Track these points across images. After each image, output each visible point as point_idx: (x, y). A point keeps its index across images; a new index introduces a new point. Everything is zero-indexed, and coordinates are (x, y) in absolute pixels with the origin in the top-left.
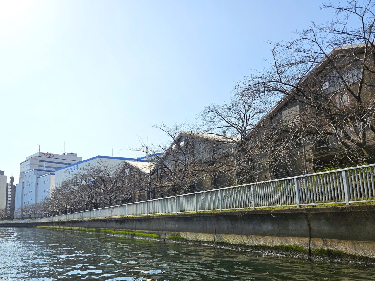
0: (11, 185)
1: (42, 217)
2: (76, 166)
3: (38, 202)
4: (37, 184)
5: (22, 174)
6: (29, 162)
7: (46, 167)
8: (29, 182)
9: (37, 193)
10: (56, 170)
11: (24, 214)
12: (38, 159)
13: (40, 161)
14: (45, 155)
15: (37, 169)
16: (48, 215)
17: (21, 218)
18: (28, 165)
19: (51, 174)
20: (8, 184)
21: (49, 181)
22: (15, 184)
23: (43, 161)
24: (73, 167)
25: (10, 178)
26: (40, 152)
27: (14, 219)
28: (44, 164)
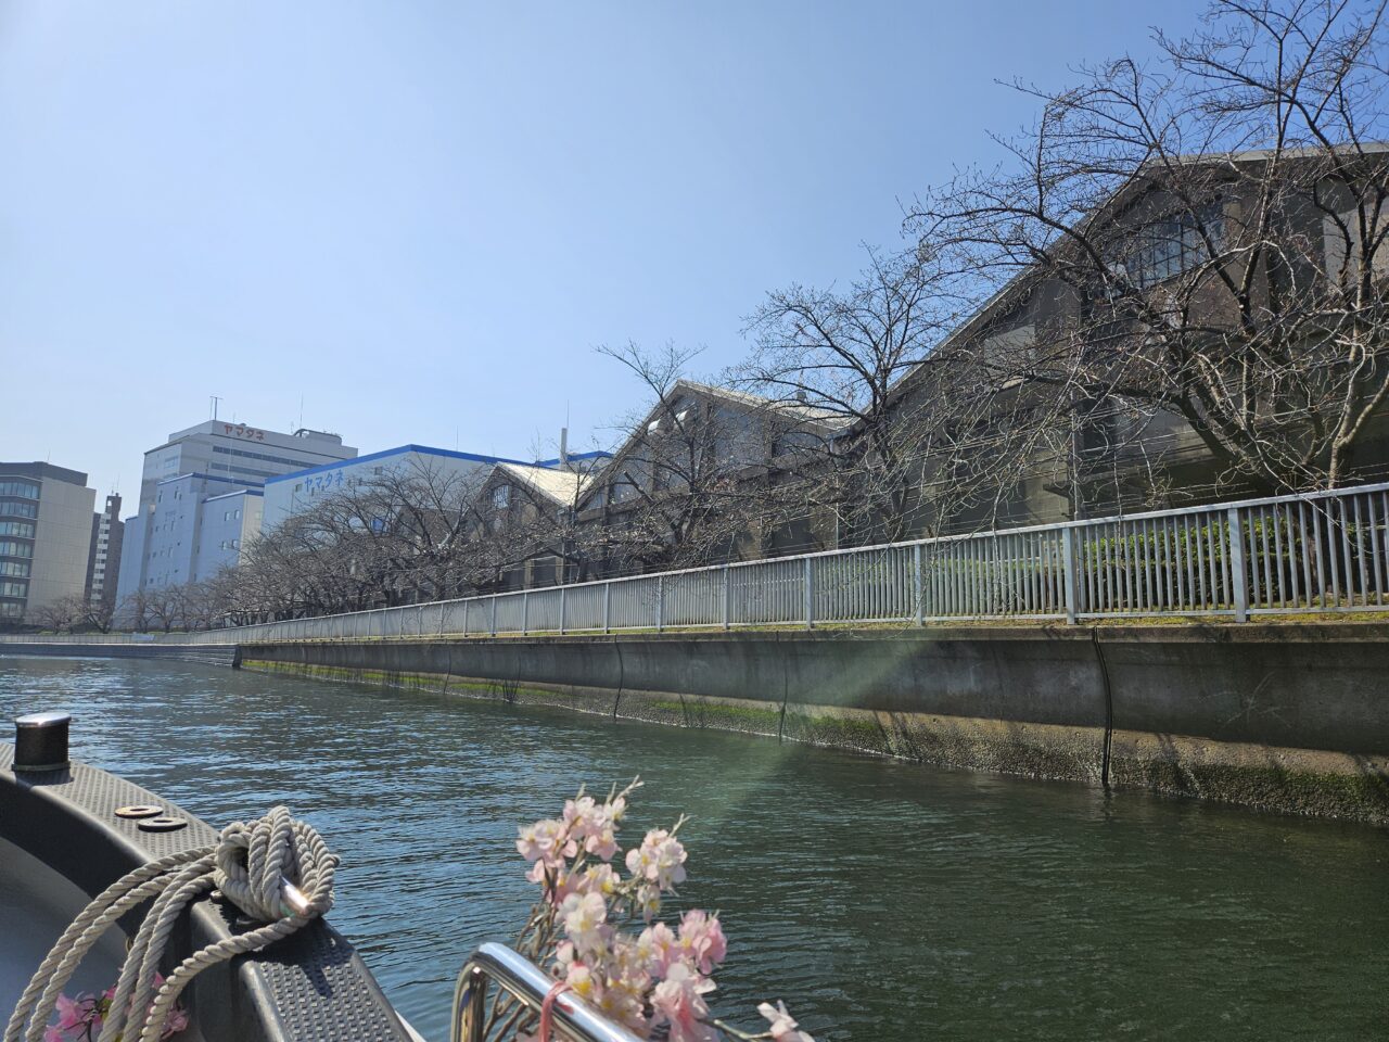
0: (108, 522)
1: (209, 628)
2: (334, 472)
3: (200, 579)
4: (200, 521)
5: (149, 488)
6: (178, 449)
7: (234, 469)
8: (173, 513)
9: (197, 550)
10: (269, 482)
11: (147, 615)
12: (208, 443)
13: (216, 449)
14: (234, 431)
15: (204, 473)
16: (228, 621)
17: (136, 630)
18: (174, 458)
19: (248, 492)
20: (97, 516)
21: (241, 515)
22: (122, 518)
23: (227, 451)
24: (323, 474)
25: (109, 498)
26: (218, 419)
27: (109, 630)
28: (228, 459)
